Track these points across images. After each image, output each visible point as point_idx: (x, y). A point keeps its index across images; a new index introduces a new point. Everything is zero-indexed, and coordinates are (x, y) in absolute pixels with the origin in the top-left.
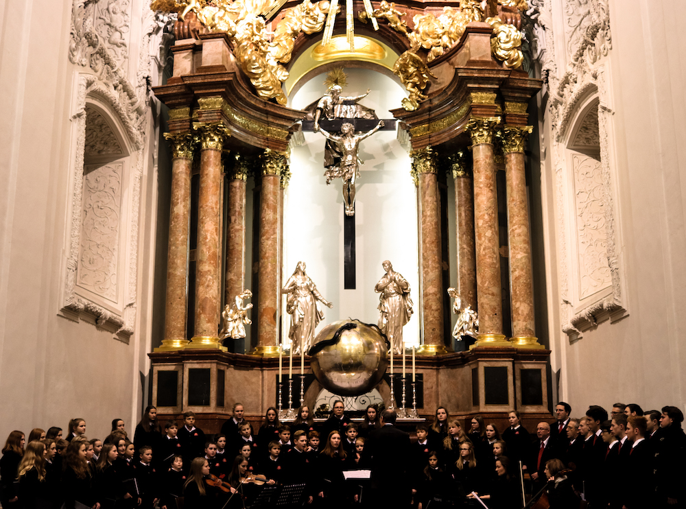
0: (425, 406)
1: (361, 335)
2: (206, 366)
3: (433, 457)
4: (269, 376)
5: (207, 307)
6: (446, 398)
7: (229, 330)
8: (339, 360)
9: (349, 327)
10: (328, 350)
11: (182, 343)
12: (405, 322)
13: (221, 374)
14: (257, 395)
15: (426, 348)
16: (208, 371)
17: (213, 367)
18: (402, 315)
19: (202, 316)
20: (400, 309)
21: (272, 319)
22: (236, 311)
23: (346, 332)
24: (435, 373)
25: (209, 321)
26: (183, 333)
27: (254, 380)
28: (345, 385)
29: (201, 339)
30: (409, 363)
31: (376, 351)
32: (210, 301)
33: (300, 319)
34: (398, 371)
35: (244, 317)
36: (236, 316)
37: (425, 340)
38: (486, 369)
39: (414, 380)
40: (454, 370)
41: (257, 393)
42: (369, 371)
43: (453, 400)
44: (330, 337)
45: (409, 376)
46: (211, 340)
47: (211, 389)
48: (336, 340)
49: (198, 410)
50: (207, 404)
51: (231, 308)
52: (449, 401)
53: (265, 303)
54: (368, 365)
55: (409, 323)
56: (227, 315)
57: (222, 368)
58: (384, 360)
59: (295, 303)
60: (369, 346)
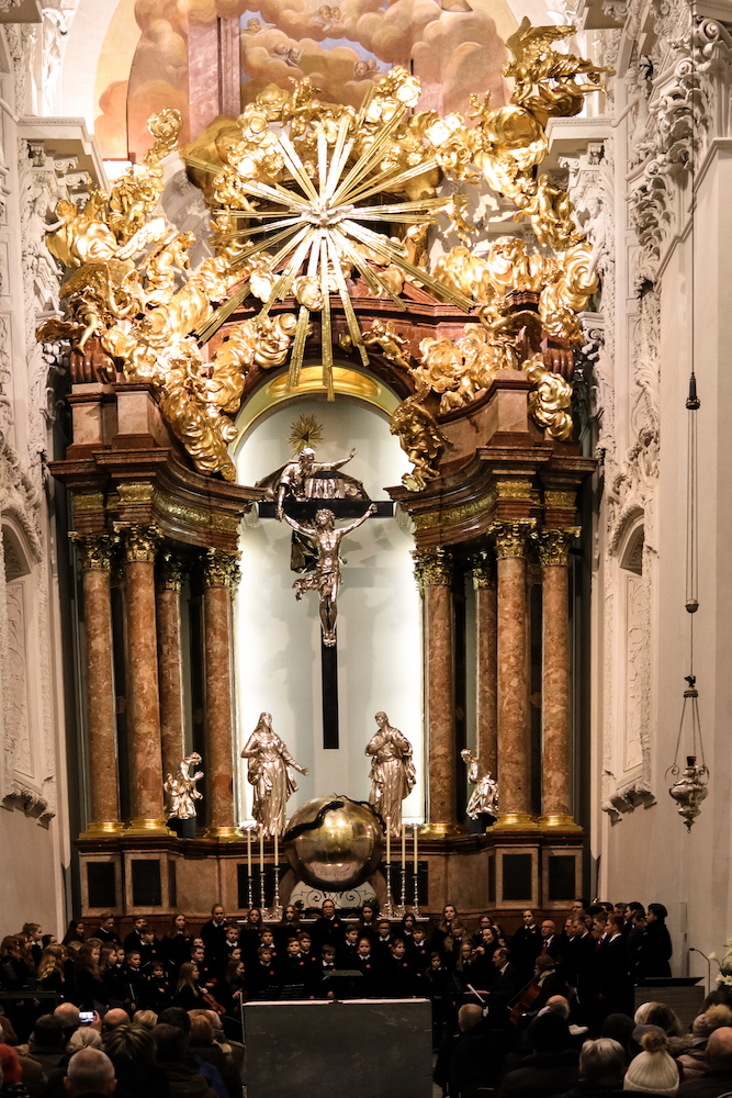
0: (430, 903)
1: (348, 816)
2: (154, 857)
3: (437, 958)
4: (228, 866)
5: (150, 781)
6: (456, 892)
7: (175, 808)
8: (322, 847)
9: (335, 806)
10: (308, 835)
11: (114, 827)
12: (405, 796)
13: (172, 865)
14: (213, 891)
15: (432, 827)
16: (156, 863)
17: (162, 857)
18: (401, 786)
19: (144, 792)
20: (399, 777)
21: (228, 791)
22: (181, 783)
23: (331, 813)
24: (443, 861)
25: (153, 800)
26: (116, 813)
27: (208, 871)
28: (330, 878)
29: (144, 823)
30: (410, 848)
31: (369, 835)
32: (154, 773)
33: (266, 791)
34: (396, 859)
35: (192, 789)
36: (182, 790)
37: (432, 817)
38: (505, 857)
39: (416, 872)
40: (468, 857)
41: (214, 887)
42: (360, 861)
43: (466, 895)
44: (311, 819)
45: (410, 865)
46: (157, 823)
47: (163, 886)
48: (318, 823)
49: (148, 911)
50: (158, 903)
51: (174, 778)
52: (461, 896)
53: (217, 769)
54: (358, 853)
55: (409, 797)
56: (170, 788)
57: (172, 858)
58: (379, 845)
59: (260, 770)
60: (359, 829)
